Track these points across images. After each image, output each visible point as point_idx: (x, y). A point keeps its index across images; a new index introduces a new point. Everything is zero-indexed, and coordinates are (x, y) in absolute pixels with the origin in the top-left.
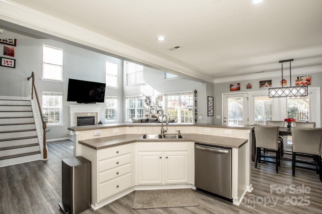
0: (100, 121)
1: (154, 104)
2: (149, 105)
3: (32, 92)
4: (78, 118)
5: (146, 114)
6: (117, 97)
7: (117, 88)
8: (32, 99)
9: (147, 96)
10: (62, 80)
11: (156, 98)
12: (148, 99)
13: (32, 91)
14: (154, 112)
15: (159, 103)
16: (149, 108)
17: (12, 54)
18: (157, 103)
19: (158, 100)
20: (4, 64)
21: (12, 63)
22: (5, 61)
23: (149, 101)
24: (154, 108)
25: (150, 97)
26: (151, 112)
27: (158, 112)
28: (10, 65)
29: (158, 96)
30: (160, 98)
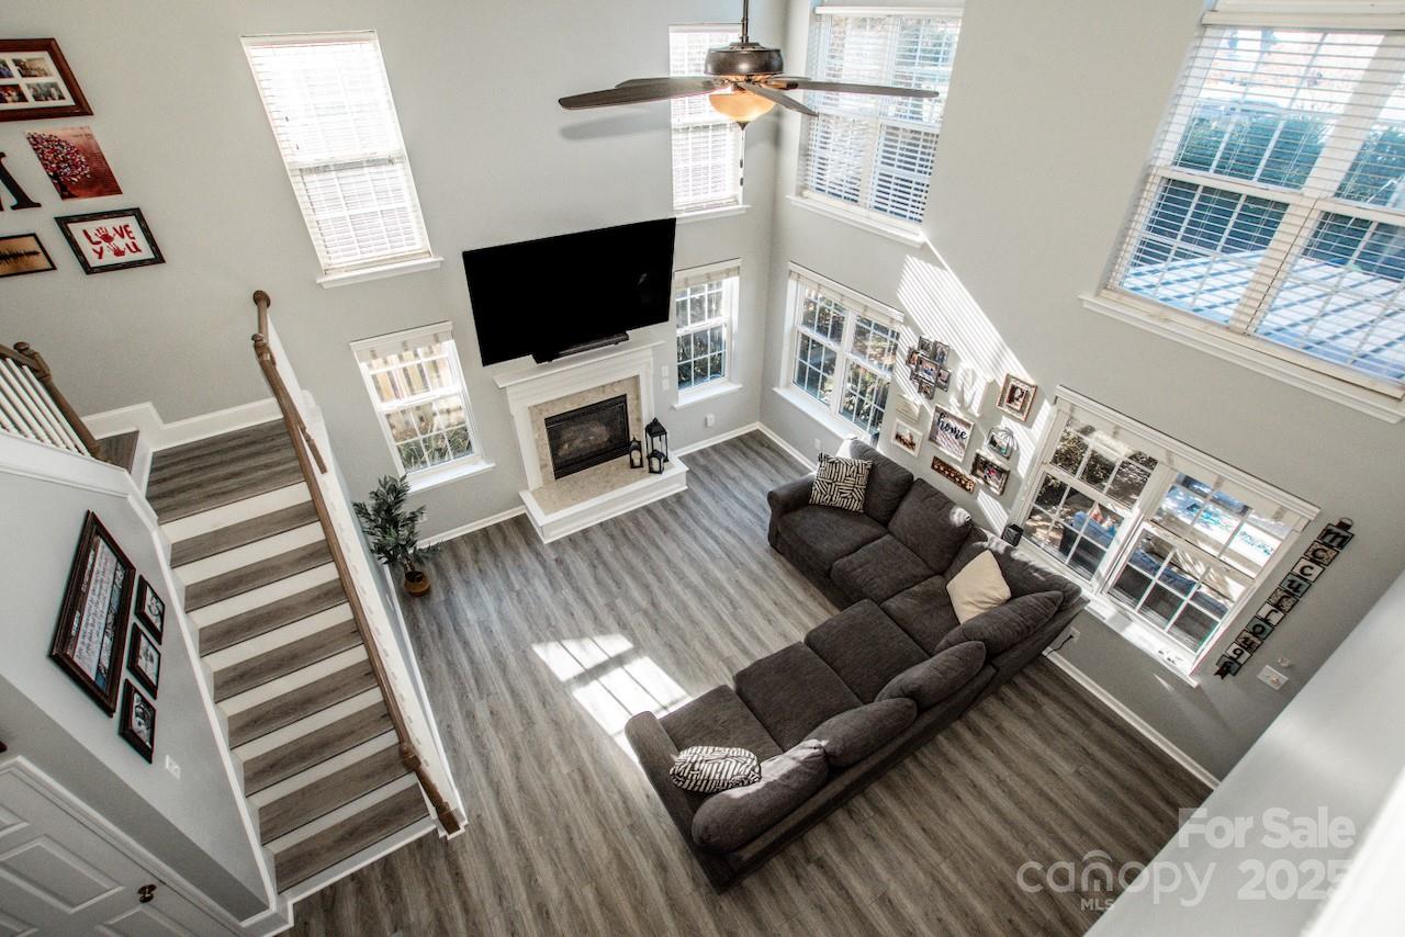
1: (962, 409)
2: (931, 397)
4: (550, 421)
5: (904, 432)
6: (736, 263)
9: (930, 337)
10: (429, 250)
11: (993, 384)
12: (934, 357)
14: (956, 451)
15: (1005, 423)
16: (922, 407)
17: (102, 181)
18: (989, 417)
19: (1000, 405)
20: (100, 254)
21: (131, 235)
22: (95, 239)
23: (940, 375)
24: (961, 428)
25: (951, 354)
26: (932, 438)
27: (980, 465)
28: (127, 251)
29: (1013, 382)
30: (1021, 400)
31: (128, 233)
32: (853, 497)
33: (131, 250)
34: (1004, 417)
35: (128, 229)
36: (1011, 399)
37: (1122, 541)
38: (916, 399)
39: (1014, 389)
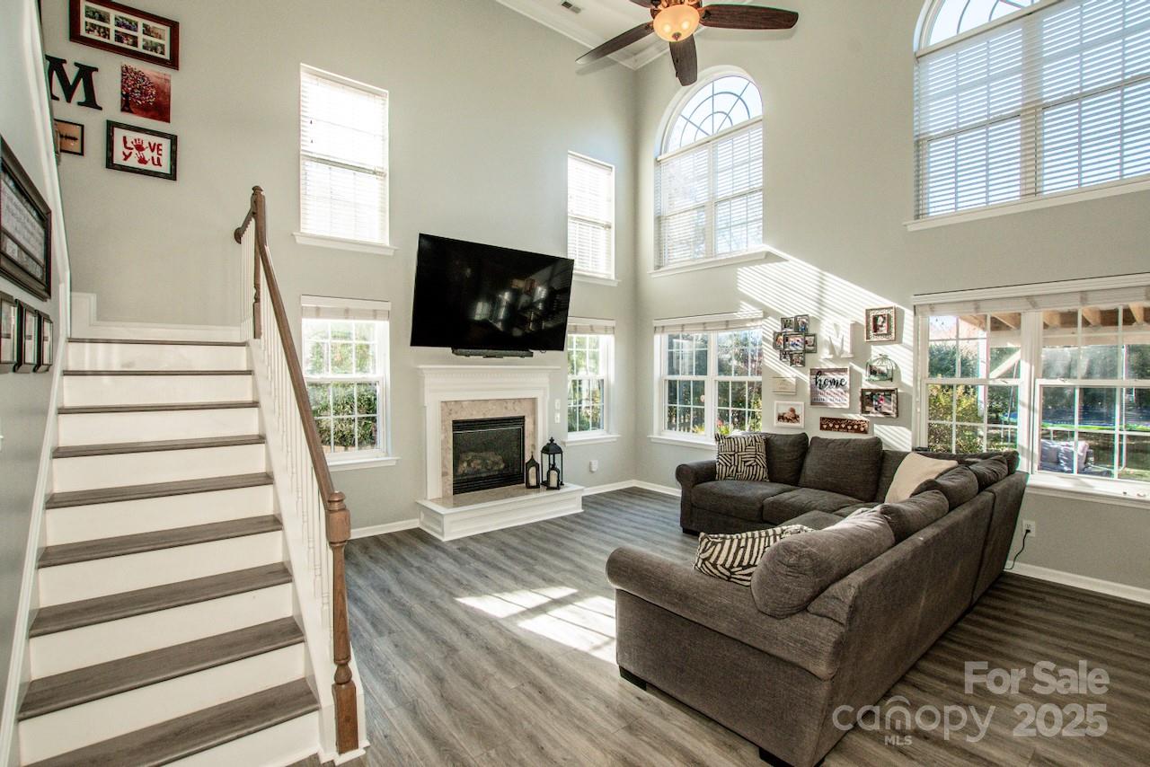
0: (552, 440)
1: (836, 359)
2: (803, 363)
3: (257, 299)
4: (458, 425)
5: (785, 410)
6: (612, 323)
7: (615, 285)
8: (257, 334)
9: (790, 315)
10: (388, 244)
11: (855, 326)
12: (797, 329)
13: (254, 291)
14: (840, 402)
15: (876, 351)
16: (798, 380)
17: (159, 108)
18: (859, 353)
19: (868, 338)
20: (126, 157)
21: (160, 152)
22: (129, 145)
23: (806, 342)
24: (837, 377)
25: (811, 320)
26: (815, 402)
27: (868, 399)
28: (150, 162)
29: (872, 314)
30: (885, 325)
31: (159, 150)
32: (757, 464)
33: (153, 163)
34: (872, 347)
35: (160, 147)
36: (876, 329)
37: (1026, 402)
38: (790, 373)
39: (875, 319)
